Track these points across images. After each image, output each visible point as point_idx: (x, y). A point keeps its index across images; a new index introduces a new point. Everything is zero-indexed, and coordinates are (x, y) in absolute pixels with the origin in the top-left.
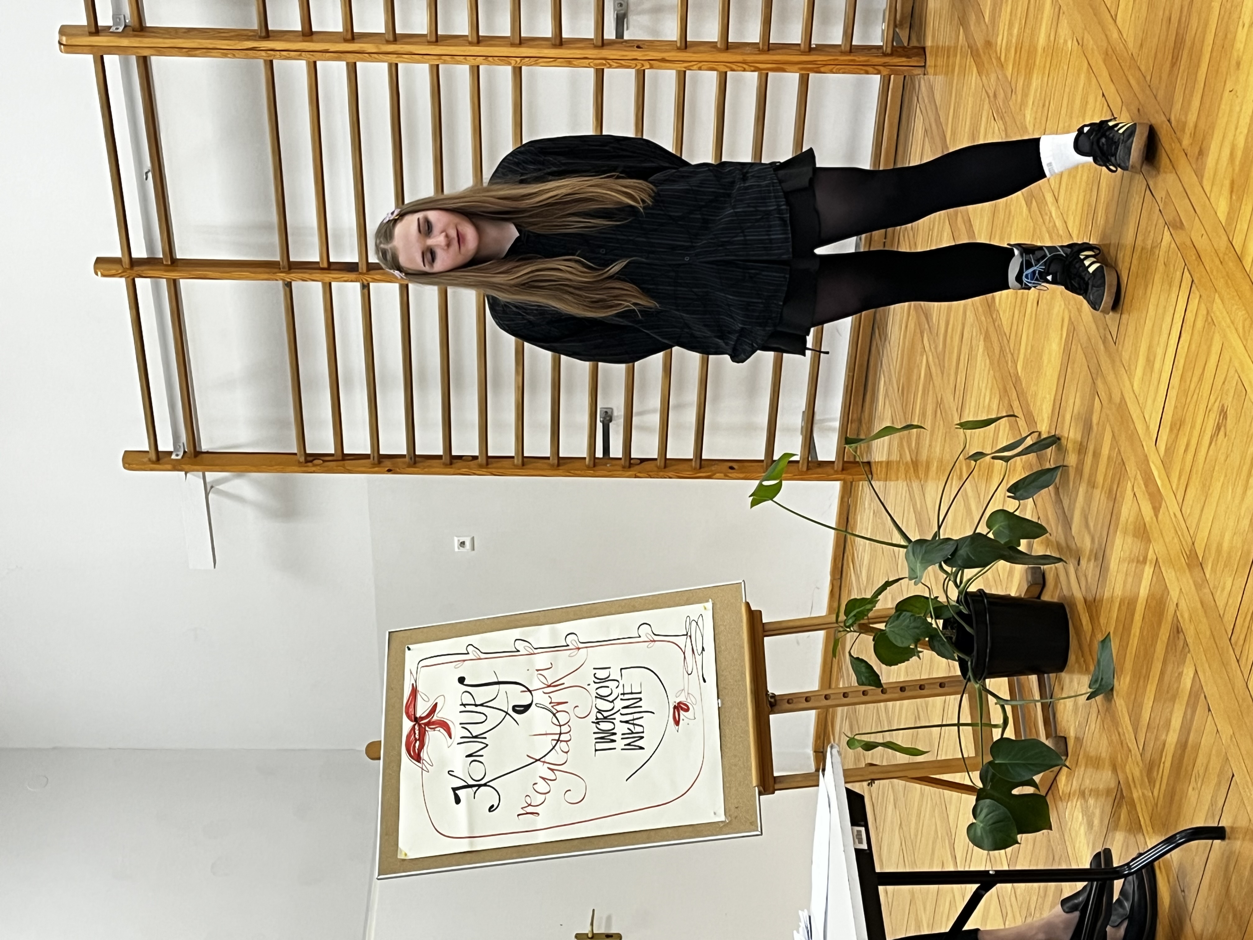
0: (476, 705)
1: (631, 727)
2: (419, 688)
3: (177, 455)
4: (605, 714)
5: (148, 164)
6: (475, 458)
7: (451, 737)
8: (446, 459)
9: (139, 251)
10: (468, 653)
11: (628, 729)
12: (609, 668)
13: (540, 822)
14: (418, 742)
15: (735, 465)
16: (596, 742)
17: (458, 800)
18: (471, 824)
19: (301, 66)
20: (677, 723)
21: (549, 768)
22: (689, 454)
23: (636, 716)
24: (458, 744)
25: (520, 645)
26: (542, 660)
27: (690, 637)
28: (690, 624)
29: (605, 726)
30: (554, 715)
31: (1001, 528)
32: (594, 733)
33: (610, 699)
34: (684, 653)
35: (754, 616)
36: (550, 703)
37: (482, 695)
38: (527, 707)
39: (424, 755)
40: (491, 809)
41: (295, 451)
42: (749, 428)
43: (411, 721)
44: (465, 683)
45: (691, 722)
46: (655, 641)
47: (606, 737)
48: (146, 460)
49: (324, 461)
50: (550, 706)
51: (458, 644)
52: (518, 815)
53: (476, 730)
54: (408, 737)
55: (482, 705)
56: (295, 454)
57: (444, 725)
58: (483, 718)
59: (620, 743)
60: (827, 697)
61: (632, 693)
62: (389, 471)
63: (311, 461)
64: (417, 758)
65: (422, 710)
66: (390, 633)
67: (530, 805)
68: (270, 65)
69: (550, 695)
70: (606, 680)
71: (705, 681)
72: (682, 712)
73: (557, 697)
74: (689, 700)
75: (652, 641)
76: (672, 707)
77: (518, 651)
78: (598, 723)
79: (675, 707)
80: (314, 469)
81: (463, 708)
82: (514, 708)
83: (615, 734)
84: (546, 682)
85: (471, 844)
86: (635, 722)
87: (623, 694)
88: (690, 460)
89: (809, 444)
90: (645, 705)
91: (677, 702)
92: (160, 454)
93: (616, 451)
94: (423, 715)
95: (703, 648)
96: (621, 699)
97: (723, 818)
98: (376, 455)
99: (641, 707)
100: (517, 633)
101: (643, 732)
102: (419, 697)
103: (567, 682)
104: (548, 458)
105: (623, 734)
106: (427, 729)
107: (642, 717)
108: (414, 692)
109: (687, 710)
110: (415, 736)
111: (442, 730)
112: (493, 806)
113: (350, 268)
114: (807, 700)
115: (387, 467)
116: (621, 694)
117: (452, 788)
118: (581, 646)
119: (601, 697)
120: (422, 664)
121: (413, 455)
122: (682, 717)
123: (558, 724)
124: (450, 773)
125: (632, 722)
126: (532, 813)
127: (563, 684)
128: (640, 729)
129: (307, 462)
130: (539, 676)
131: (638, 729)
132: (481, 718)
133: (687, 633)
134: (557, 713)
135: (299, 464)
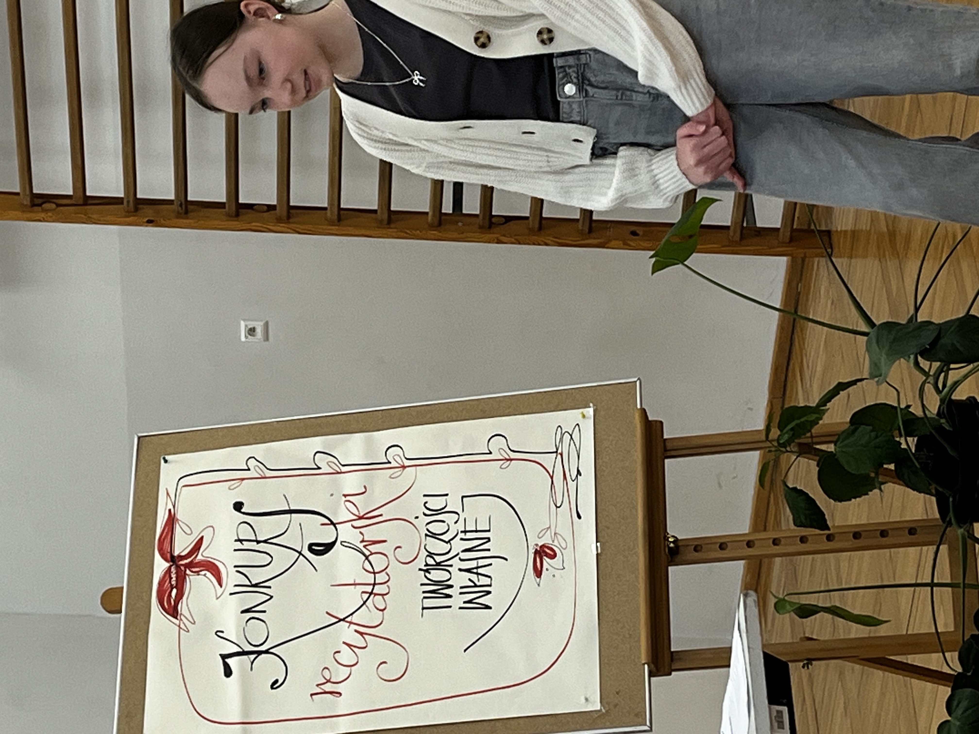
0: (258, 542)
1: (474, 577)
2: (179, 516)
4: (439, 559)
6: (270, 208)
7: (221, 585)
8: (231, 208)
10: (249, 470)
11: (470, 580)
12: (447, 495)
13: (342, 705)
14: (174, 591)
15: (640, 230)
16: (425, 598)
17: (228, 672)
18: (246, 705)
20: (538, 573)
21: (356, 631)
23: (482, 562)
24: (231, 594)
25: (321, 460)
26: (352, 482)
27: (561, 454)
28: (562, 437)
29: (436, 575)
30: (367, 558)
32: (422, 585)
33: (446, 537)
34: (552, 478)
35: (652, 429)
36: (363, 541)
37: (267, 527)
38: (329, 547)
39: (183, 607)
40: (274, 685)
41: (18, 190)
43: (166, 560)
44: (243, 510)
45: (557, 573)
46: (511, 460)
47: (439, 590)
49: (58, 205)
50: (361, 546)
51: (236, 456)
52: (312, 695)
53: (257, 576)
54: (161, 583)
55: (265, 541)
56: (18, 194)
57: (212, 568)
58: (267, 559)
59: (458, 600)
60: (750, 544)
61: (476, 531)
62: (150, 222)
63: (40, 205)
64: (173, 612)
65: (181, 546)
66: (139, 438)
67: (328, 681)
69: (362, 530)
70: (440, 511)
71: (579, 517)
72: (545, 557)
73: (370, 534)
74: (556, 543)
75: (507, 460)
76: (532, 551)
77: (319, 468)
78: (427, 571)
79: (536, 552)
80: (43, 215)
81: (239, 545)
82: (311, 547)
83: (451, 586)
84: (357, 513)
85: (245, 732)
86: (480, 571)
87: (465, 532)
89: (745, 206)
90: (494, 548)
91: (540, 544)
93: (472, 205)
94: (183, 554)
95: (578, 471)
96: (462, 539)
97: (598, 707)
98: (131, 199)
99: (489, 550)
100: (317, 443)
101: (490, 585)
102: (178, 530)
103: (387, 512)
104: (375, 211)
105: (461, 588)
106: (188, 572)
107: (491, 565)
108: (172, 520)
109: (553, 556)
110: (170, 582)
111: (209, 574)
112: (276, 681)
114: (722, 546)
115: (146, 217)
116: (462, 532)
117: (220, 655)
118: (407, 463)
119: (434, 536)
120: (183, 482)
121: (183, 201)
122: (545, 565)
123: (372, 571)
124: (218, 633)
125: (475, 571)
126: (331, 693)
127: (381, 515)
128: (487, 581)
129: (33, 205)
130: (347, 503)
131: (484, 581)
132: (265, 559)
133: (557, 449)
134: (370, 555)
135: (23, 208)
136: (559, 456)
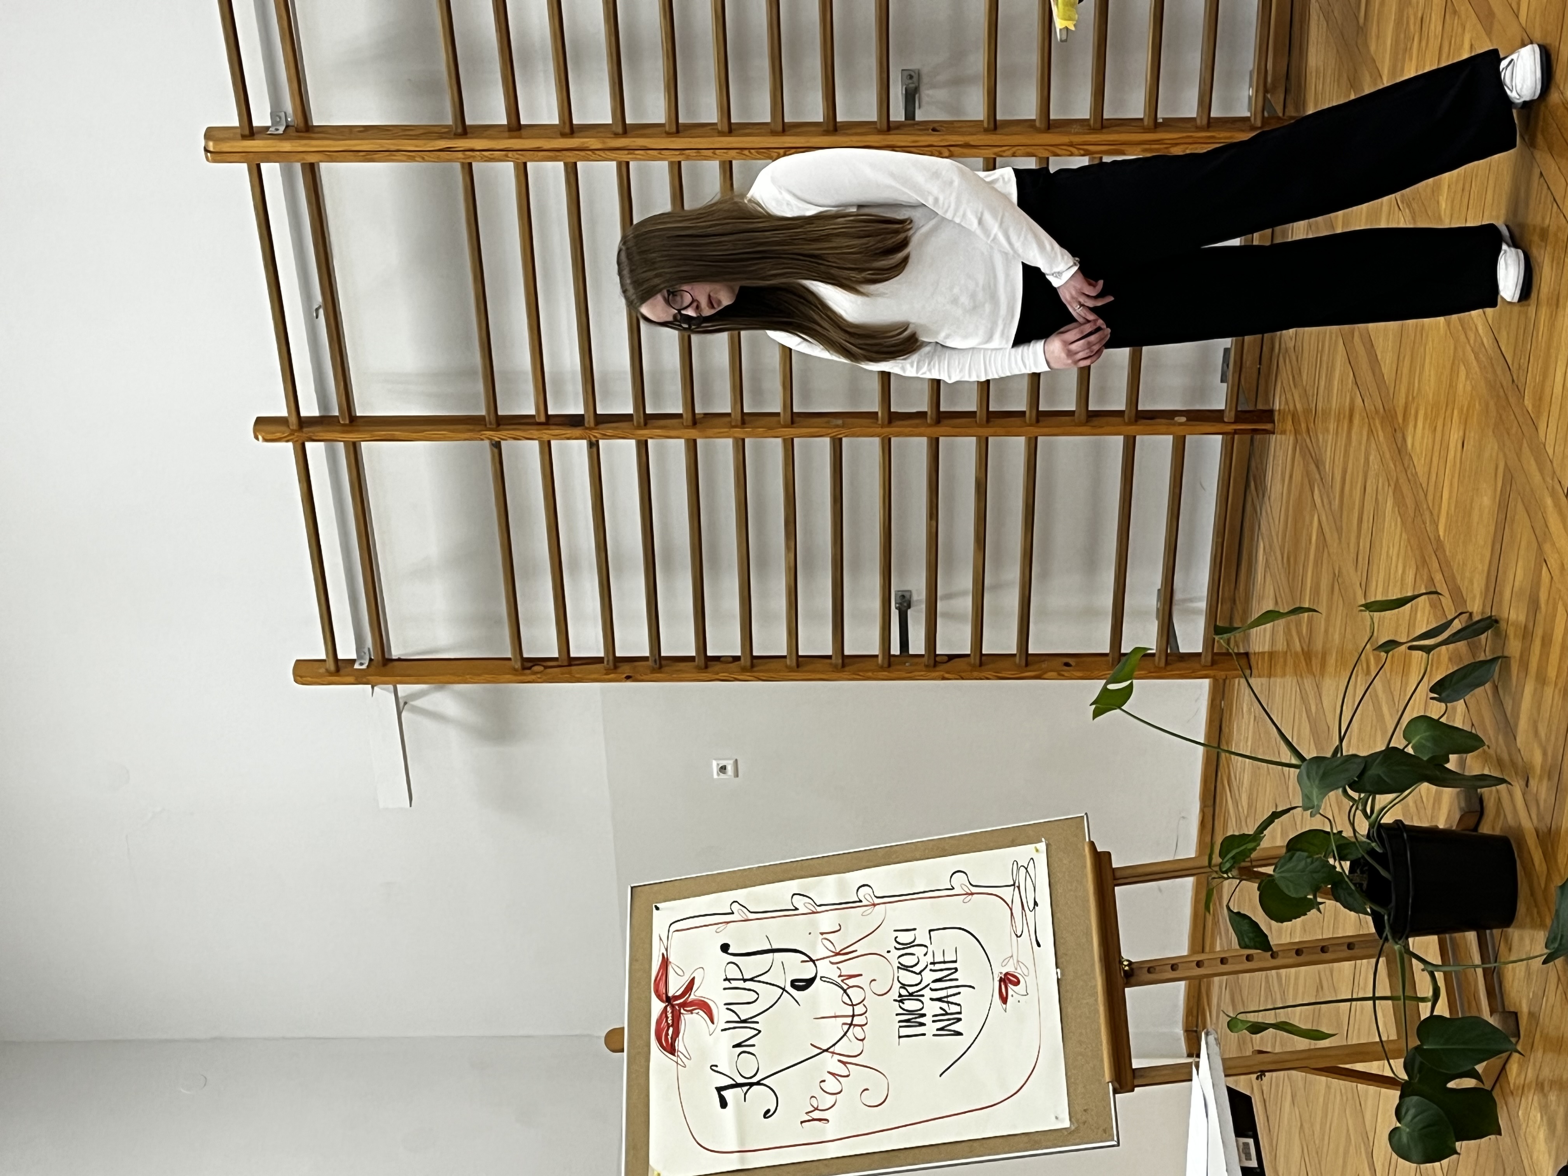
0: (745, 980)
1: (945, 1006)
2: (671, 959)
3: (361, 664)
4: (911, 990)
5: (318, 298)
6: (736, 659)
7: (713, 1022)
8: (700, 661)
9: (309, 408)
10: (733, 913)
11: (941, 1008)
12: (915, 929)
13: (830, 1131)
14: (671, 1030)
15: (1071, 661)
16: (900, 1027)
17: (724, 1104)
18: (742, 1134)
19: (507, 169)
20: (1004, 1000)
21: (839, 1061)
22: (1012, 648)
23: (951, 991)
24: (722, 1030)
25: (799, 902)
26: (827, 921)
27: (1019, 887)
28: (1018, 869)
29: (910, 1005)
30: (845, 991)
31: (1423, 741)
32: (897, 1015)
33: (917, 969)
34: (1011, 909)
35: (1101, 860)
36: (840, 976)
37: (752, 966)
38: (810, 982)
39: (680, 1045)
40: (767, 1114)
41: (509, 656)
42: (1090, 613)
43: (662, 1000)
44: (730, 951)
45: (1022, 998)
46: (972, 894)
47: (913, 1019)
48: (322, 670)
49: (546, 667)
50: (839, 980)
51: (720, 901)
52: (802, 1122)
53: (745, 1012)
54: (659, 1022)
55: (752, 980)
56: (509, 659)
57: (704, 1006)
58: (752, 996)
59: (931, 1028)
60: (1199, 964)
61: (944, 962)
62: (628, 678)
63: (530, 668)
64: (671, 1049)
65: (675, 987)
66: (632, 888)
67: (816, 1109)
68: (468, 169)
69: (839, 965)
70: (911, 945)
71: (1039, 945)
72: (1009, 985)
73: (848, 968)
74: (1019, 971)
75: (969, 894)
76: (997, 979)
77: (796, 909)
78: (900, 1001)
79: (1001, 980)
80: (533, 677)
81: (727, 984)
82: (793, 983)
83: (924, 1015)
84: (834, 950)
85: (742, 1161)
86: (950, 999)
87: (933, 963)
88: (1014, 655)
89: (1167, 632)
90: (962, 977)
91: (1004, 972)
92: (340, 663)
93: (917, 646)
94: (678, 994)
95: (1035, 902)
96: (931, 970)
97: (1066, 1124)
98: (611, 658)
99: (957, 980)
100: (794, 885)
101: (960, 1013)
102: (671, 972)
103: (861, 948)
104: (829, 657)
105: (934, 1016)
106: (682, 1011)
107: (959, 993)
108: (665, 963)
109: (1017, 983)
110: (667, 1021)
111: (701, 1013)
112: (768, 1111)
113: (574, 421)
114: (1174, 967)
115: (624, 673)
116: (931, 963)
117: (716, 1088)
118: (877, 901)
119: (906, 968)
120: (675, 927)
121: (657, 657)
122: (1010, 992)
123: (850, 1003)
124: (714, 1068)
125: (946, 1000)
126: (820, 1120)
127: (856, 951)
128: (957, 1009)
129: (524, 668)
130: (824, 941)
131: (954, 1009)
132: (751, 996)
133: (1015, 883)
134: (848, 988)
135: (515, 672)
136: (1016, 889)
